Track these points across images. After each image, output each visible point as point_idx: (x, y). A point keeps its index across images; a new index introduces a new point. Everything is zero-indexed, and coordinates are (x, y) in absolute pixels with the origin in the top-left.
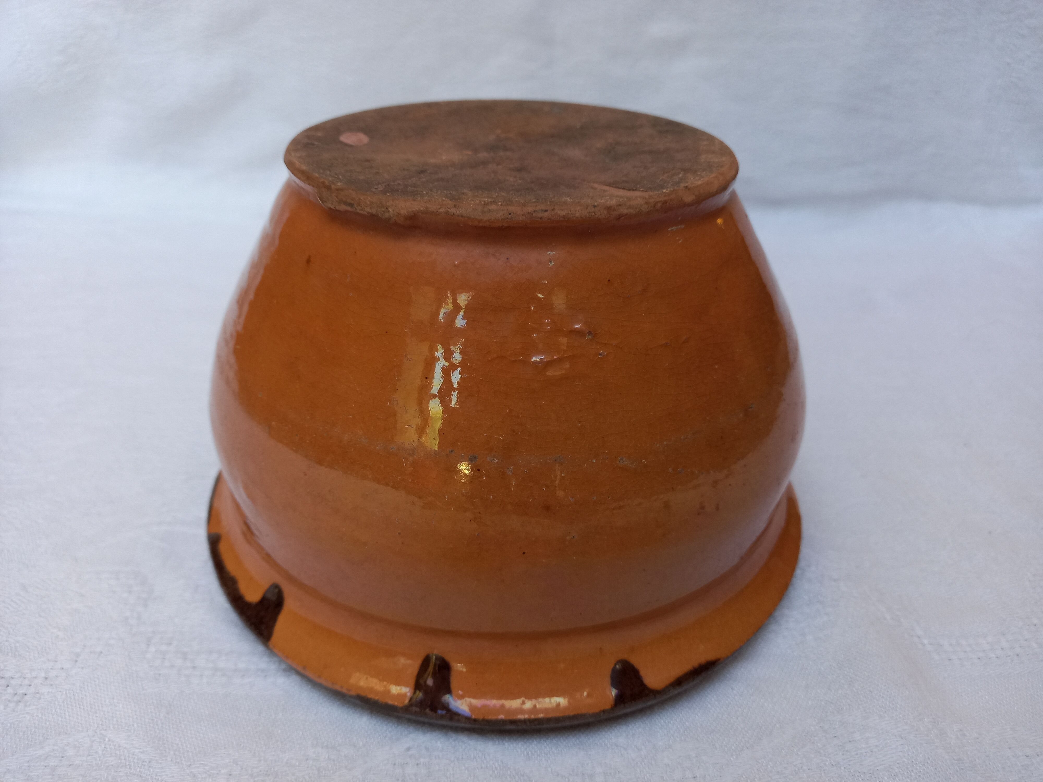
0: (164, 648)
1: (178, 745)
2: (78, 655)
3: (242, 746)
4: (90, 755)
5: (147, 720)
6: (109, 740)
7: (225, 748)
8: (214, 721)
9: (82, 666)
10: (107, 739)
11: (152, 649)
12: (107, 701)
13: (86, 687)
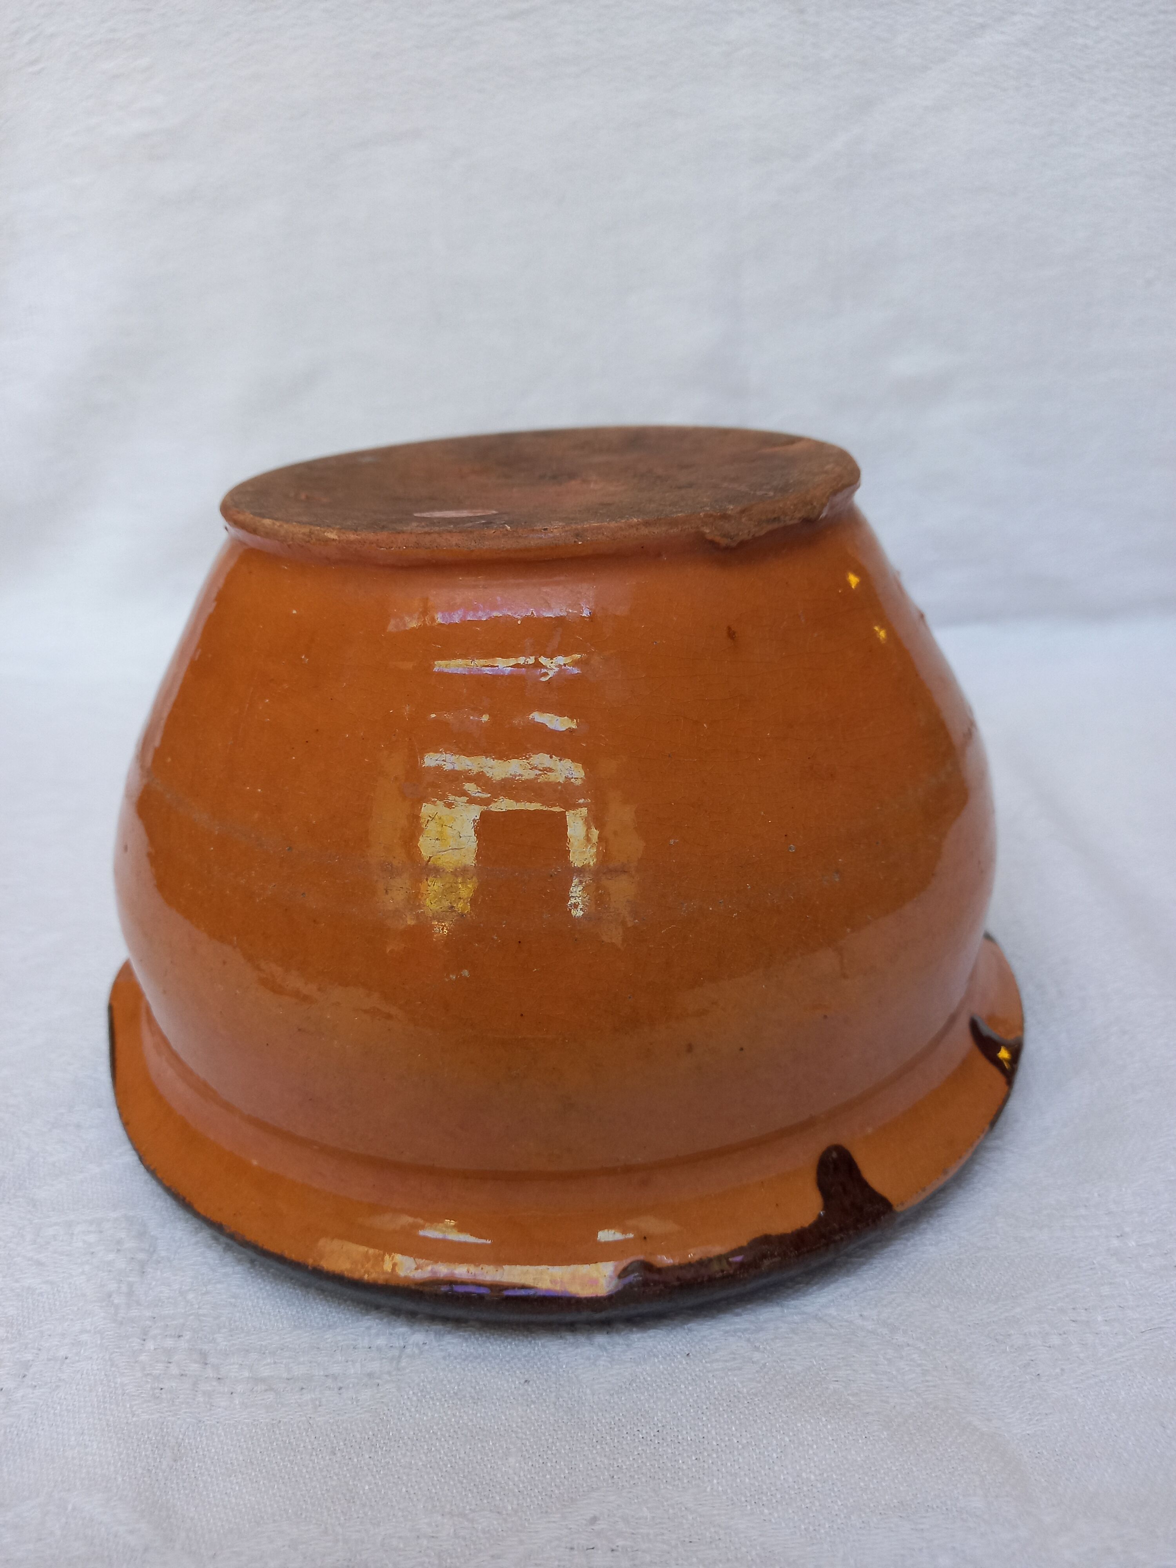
0: (169, 1343)
1: (192, 1519)
2: (27, 1365)
3: (303, 1516)
4: (40, 1540)
5: (140, 1471)
6: (74, 1509)
7: (274, 1521)
8: (253, 1474)
9: (34, 1383)
10: (70, 1507)
11: (150, 1345)
12: (73, 1439)
13: (39, 1420)
